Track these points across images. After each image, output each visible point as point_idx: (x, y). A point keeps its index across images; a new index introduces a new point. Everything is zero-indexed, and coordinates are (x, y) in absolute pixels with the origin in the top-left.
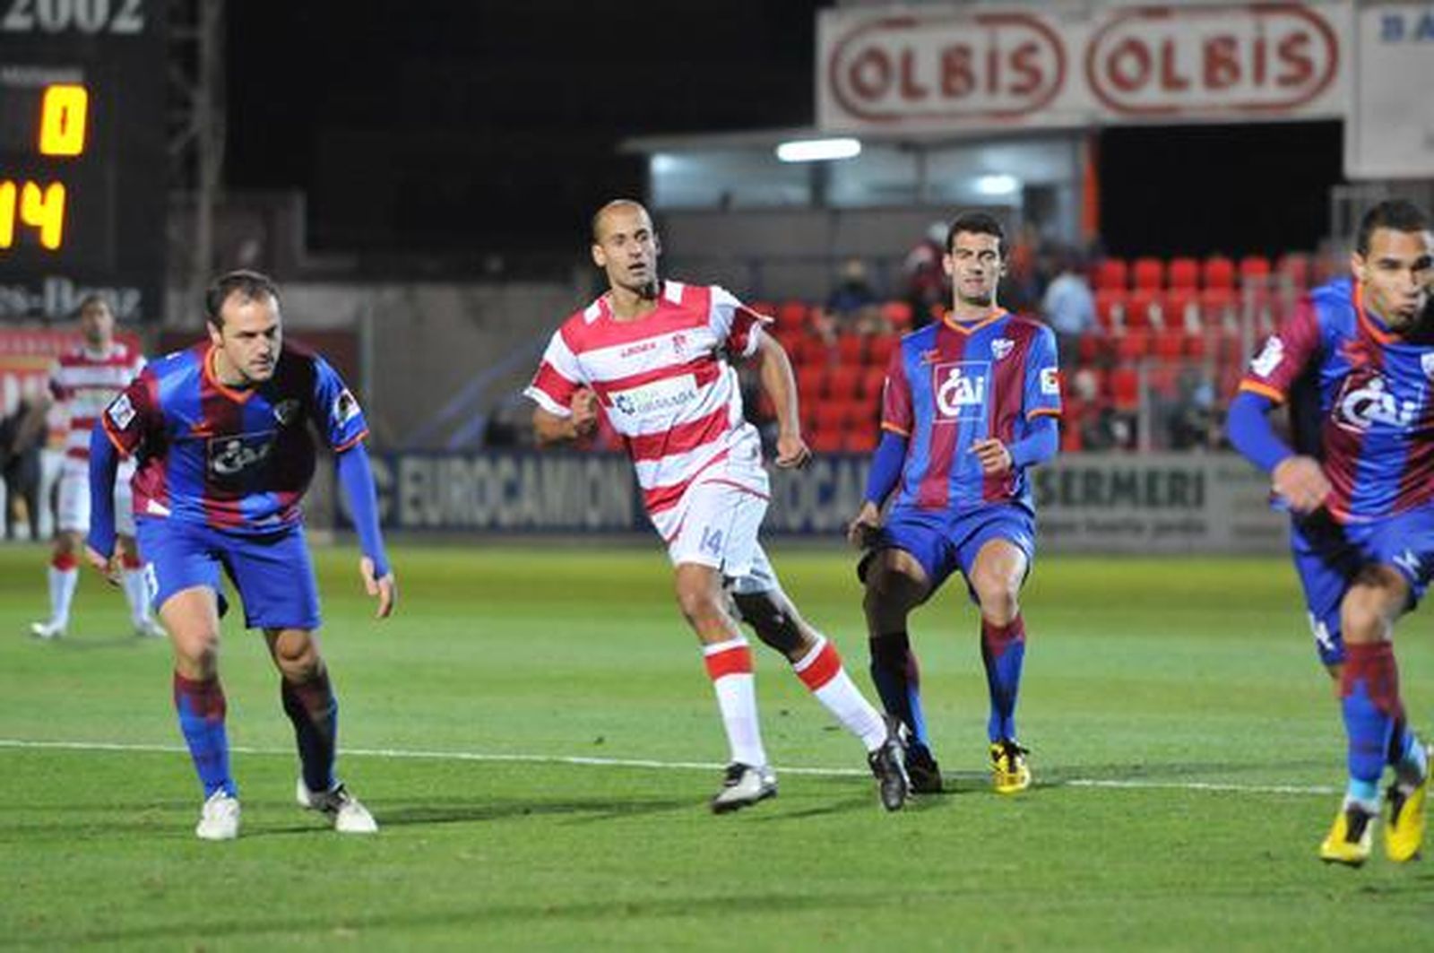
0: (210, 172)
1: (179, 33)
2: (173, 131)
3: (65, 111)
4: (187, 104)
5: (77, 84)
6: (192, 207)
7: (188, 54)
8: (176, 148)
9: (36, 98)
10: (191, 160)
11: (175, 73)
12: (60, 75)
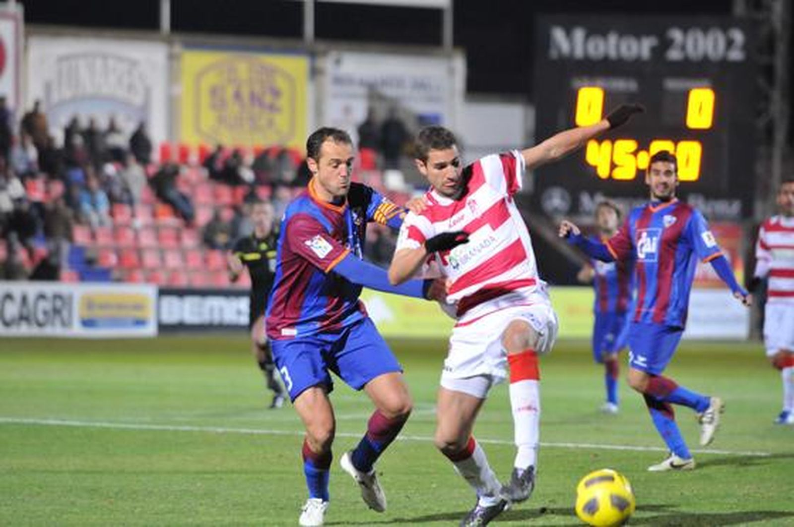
0: (780, 136)
1: (764, 60)
2: (759, 114)
3: (701, 103)
4: (767, 98)
5: (707, 87)
6: (770, 157)
7: (769, 72)
8: (761, 123)
9: (685, 96)
10: (770, 131)
11: (761, 82)
12: (698, 83)
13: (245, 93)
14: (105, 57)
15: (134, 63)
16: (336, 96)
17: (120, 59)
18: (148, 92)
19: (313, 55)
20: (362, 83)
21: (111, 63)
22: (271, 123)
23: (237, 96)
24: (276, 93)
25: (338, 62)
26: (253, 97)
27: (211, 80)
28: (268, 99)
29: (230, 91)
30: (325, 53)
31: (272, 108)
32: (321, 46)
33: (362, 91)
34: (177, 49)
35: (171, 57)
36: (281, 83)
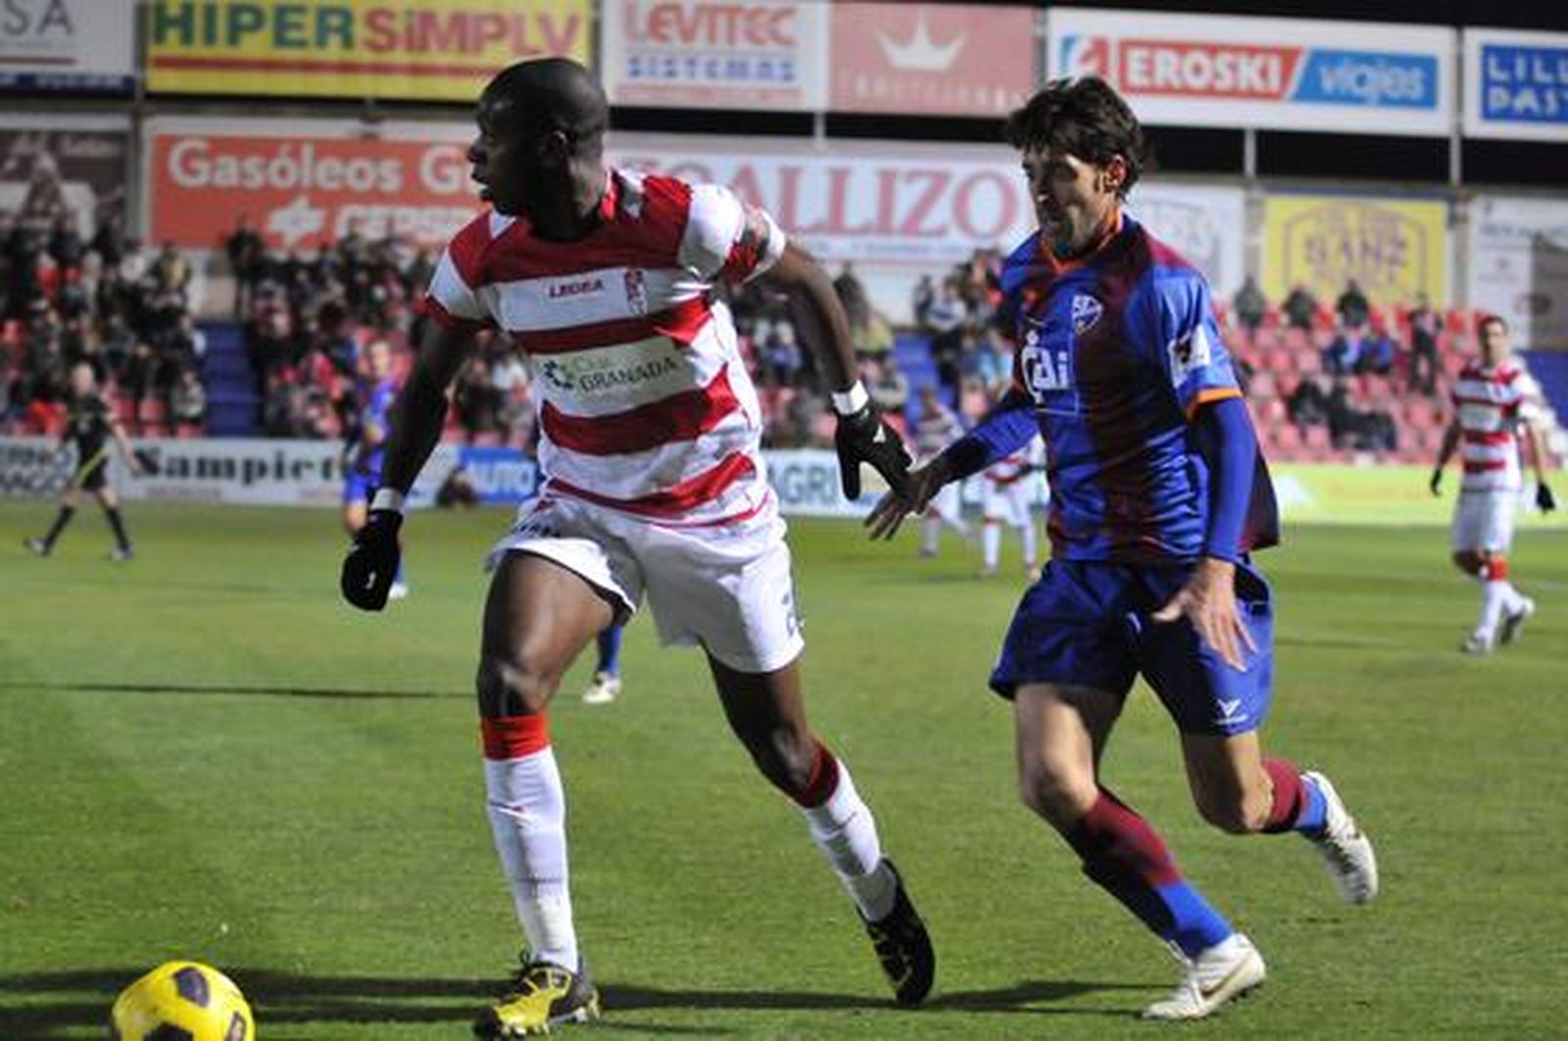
13: (1356, 244)
14: (1156, 204)
15: (1198, 211)
16: (1486, 247)
17: (1178, 206)
18: (1216, 244)
19: (1452, 200)
20: (1523, 232)
21: (1165, 210)
22: (1391, 279)
23: (1345, 247)
24: (1401, 245)
25: (1488, 209)
26: (1365, 247)
27: (1307, 228)
28: (1388, 250)
29: (1333, 244)
30: (1467, 200)
31: (1394, 261)
32: (1463, 192)
33: (1527, 242)
34: (1257, 193)
35: (1250, 204)
36: (1406, 232)
